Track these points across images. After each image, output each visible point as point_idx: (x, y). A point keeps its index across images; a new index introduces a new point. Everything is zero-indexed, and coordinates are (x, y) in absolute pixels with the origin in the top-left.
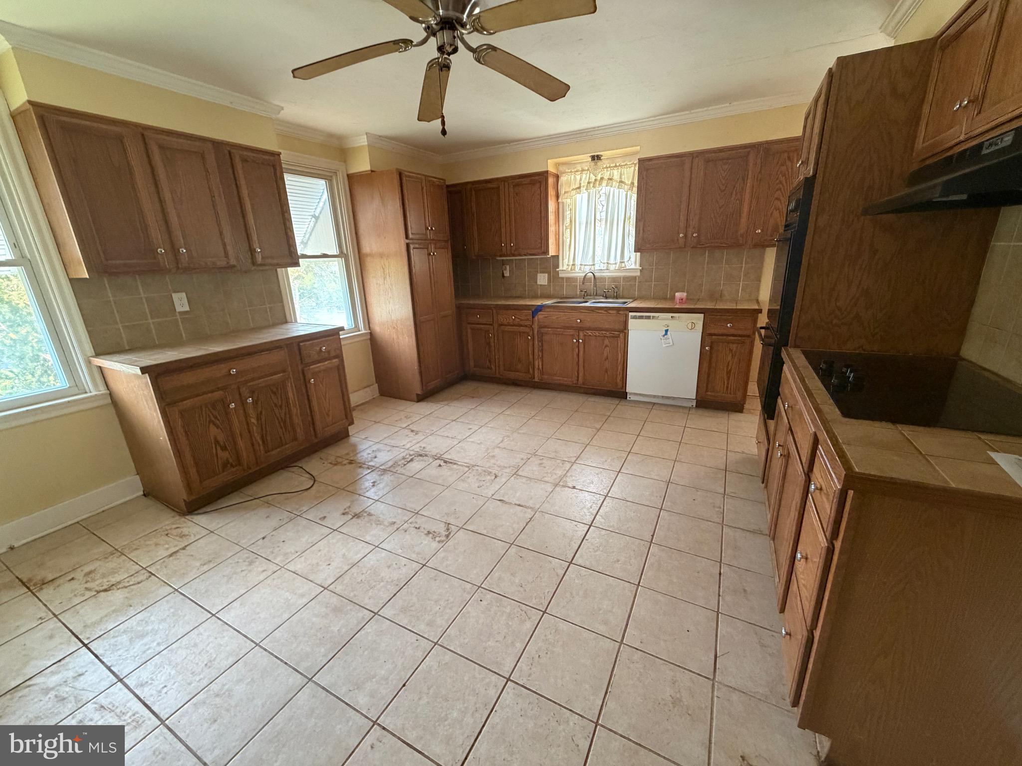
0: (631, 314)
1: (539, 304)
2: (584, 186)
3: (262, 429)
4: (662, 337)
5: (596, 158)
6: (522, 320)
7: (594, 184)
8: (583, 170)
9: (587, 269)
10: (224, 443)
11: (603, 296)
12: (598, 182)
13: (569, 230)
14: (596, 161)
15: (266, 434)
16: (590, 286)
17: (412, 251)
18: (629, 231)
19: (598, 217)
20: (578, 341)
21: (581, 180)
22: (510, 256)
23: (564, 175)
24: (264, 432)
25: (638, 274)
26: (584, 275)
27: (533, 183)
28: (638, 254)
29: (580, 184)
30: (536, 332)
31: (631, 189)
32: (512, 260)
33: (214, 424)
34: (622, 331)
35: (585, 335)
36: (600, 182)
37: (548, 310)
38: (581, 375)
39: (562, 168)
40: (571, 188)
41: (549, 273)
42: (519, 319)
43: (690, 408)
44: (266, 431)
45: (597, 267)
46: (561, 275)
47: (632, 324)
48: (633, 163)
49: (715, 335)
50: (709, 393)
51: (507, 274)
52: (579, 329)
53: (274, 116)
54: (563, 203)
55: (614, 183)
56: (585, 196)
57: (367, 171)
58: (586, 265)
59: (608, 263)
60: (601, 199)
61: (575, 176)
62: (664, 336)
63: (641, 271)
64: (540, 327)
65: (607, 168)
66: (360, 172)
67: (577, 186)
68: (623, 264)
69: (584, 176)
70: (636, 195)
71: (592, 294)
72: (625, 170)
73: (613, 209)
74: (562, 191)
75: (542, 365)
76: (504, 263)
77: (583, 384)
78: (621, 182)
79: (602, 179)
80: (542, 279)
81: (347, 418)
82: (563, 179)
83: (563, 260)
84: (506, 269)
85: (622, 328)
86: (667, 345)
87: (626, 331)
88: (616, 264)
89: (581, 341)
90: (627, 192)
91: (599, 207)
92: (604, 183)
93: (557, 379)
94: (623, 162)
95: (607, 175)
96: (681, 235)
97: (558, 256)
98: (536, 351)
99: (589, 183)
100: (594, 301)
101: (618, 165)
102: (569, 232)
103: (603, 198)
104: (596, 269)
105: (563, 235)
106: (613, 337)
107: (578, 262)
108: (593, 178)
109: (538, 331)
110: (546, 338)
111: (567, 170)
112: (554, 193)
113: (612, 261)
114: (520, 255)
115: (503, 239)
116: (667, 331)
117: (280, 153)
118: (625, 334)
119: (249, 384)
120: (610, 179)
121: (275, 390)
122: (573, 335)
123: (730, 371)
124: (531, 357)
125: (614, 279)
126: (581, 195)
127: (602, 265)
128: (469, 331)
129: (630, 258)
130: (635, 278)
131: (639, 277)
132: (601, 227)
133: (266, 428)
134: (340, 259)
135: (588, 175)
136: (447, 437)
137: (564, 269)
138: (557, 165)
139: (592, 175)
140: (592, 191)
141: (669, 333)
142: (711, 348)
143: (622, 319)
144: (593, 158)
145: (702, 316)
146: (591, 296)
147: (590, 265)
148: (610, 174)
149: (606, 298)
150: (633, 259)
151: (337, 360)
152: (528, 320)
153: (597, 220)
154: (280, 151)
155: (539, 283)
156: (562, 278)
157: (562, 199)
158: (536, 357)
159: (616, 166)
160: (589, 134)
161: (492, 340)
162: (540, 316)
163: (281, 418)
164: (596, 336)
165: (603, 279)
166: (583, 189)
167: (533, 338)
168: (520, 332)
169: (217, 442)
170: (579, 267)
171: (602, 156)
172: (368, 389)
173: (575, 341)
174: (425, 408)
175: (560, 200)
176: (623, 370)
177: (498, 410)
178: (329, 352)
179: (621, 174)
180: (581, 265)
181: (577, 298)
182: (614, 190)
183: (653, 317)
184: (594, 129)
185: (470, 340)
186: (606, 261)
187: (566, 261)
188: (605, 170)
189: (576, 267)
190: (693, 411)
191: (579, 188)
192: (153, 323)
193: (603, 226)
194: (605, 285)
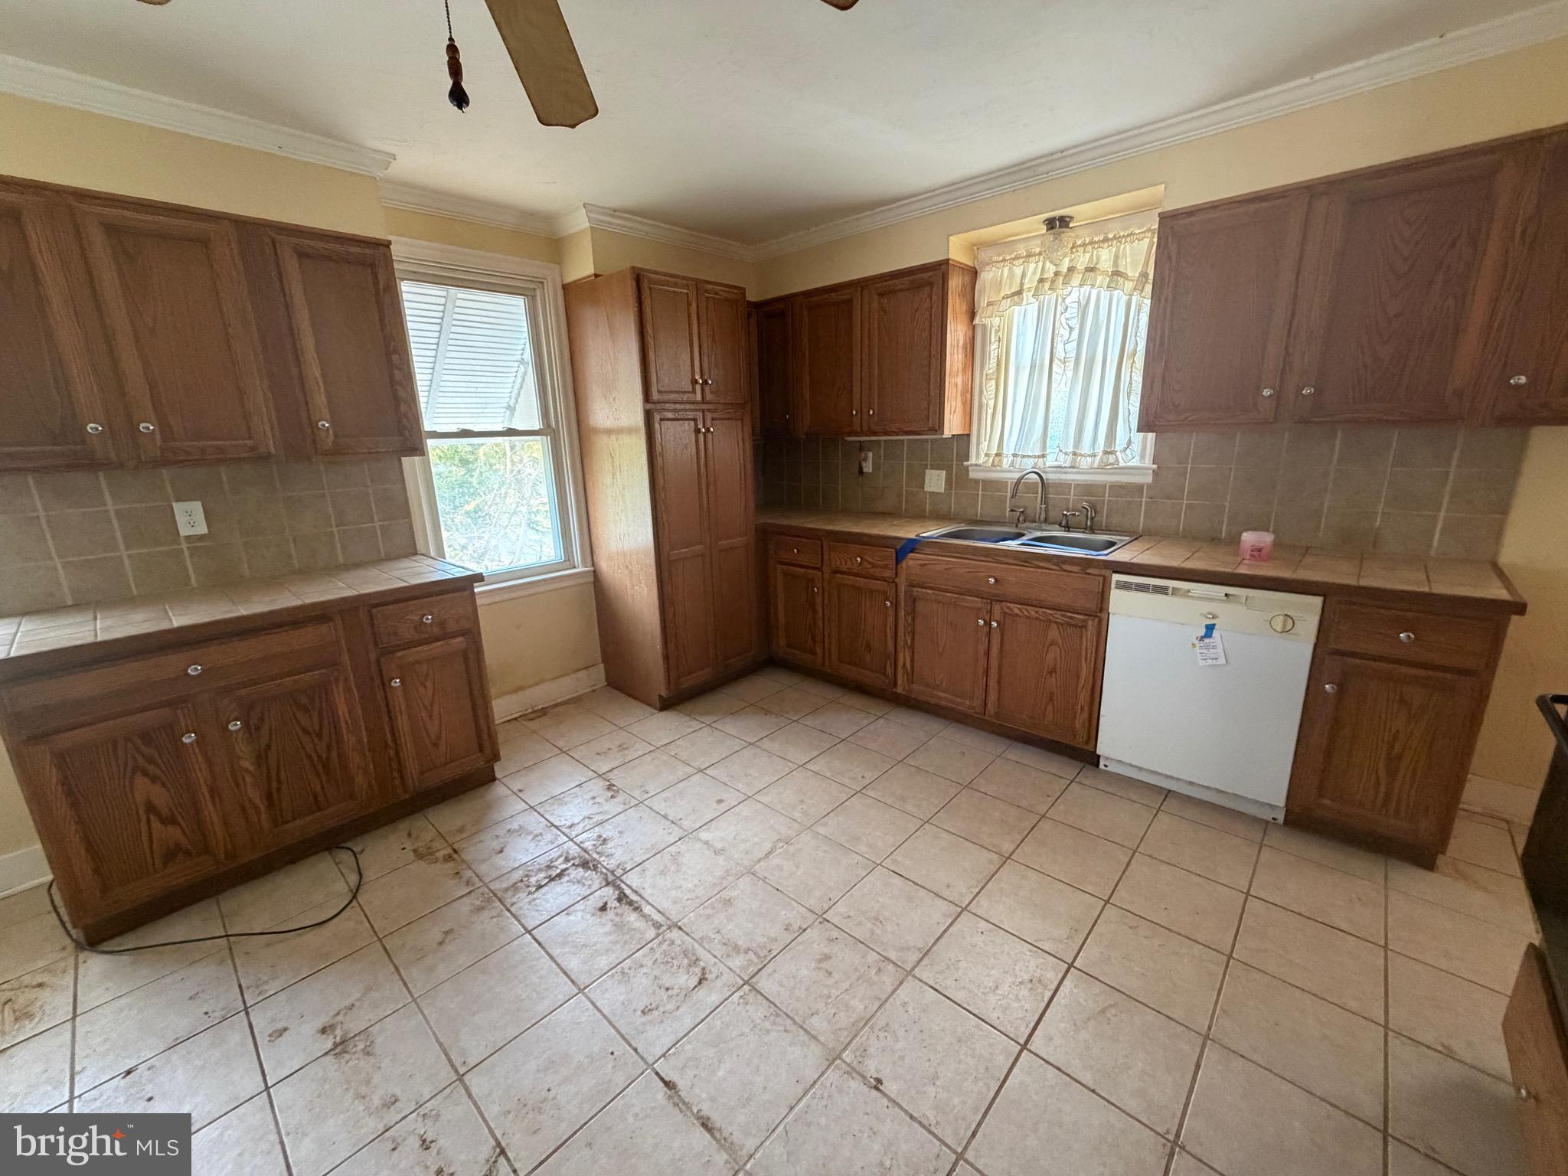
0: (1116, 577)
1: (912, 536)
2: (1029, 290)
3: (269, 778)
4: (1196, 642)
5: (1057, 224)
6: (874, 566)
7: (1053, 281)
8: (1030, 255)
9: (1029, 464)
10: (170, 810)
11: (1060, 525)
12: (1061, 278)
13: (993, 382)
14: (1057, 230)
15: (278, 790)
16: (1033, 502)
17: (657, 426)
18: (1130, 383)
19: (1059, 353)
20: (988, 624)
21: (1023, 276)
22: (867, 435)
23: (988, 268)
24: (274, 784)
25: (1149, 479)
26: (1017, 476)
27: (917, 287)
28: (1151, 436)
29: (1022, 284)
30: (902, 595)
31: (1139, 287)
32: (878, 442)
33: (145, 773)
34: (1091, 615)
35: (1005, 613)
36: (1065, 277)
37: (928, 550)
38: (993, 697)
39: (983, 255)
40: (1002, 295)
41: (949, 471)
42: (870, 563)
43: (1266, 825)
44: (279, 781)
45: (1050, 461)
46: (972, 475)
47: (1120, 602)
48: (1149, 230)
49: (1354, 655)
50: (1327, 802)
51: (868, 467)
52: (993, 599)
53: (380, 174)
54: (984, 326)
55: (1099, 279)
56: (1032, 309)
57: (589, 276)
58: (1024, 456)
59: (1075, 454)
60: (1067, 314)
61: (1010, 270)
62: (1202, 639)
63: (1156, 473)
64: (912, 585)
65: (1084, 245)
66: (580, 280)
67: (1015, 288)
68: (1111, 459)
69: (1032, 266)
70: (1150, 301)
71: (1037, 519)
72: (1127, 248)
73: (1094, 334)
74: (982, 302)
75: (912, 661)
76: (862, 447)
77: (997, 715)
78: (1116, 273)
79: (1071, 269)
80: (935, 481)
81: (481, 749)
82: (986, 276)
83: (978, 444)
84: (865, 459)
85: (1092, 605)
86: (1210, 662)
87: (1104, 616)
88: (1094, 455)
89: (994, 624)
90: (1131, 295)
91: (1062, 331)
92: (1076, 279)
93: (943, 697)
94: (1125, 229)
95: (1083, 260)
96: (1267, 392)
97: (968, 435)
98: (901, 634)
99: (1041, 281)
100: (1038, 534)
101: (1111, 236)
102: (994, 387)
103: (1073, 311)
104: (1048, 464)
105: (981, 392)
106: (1070, 625)
107: (1009, 449)
108: (1051, 269)
109: (906, 592)
110: (920, 607)
111: (995, 258)
112: (964, 307)
113: (1085, 448)
114: (886, 433)
115: (856, 401)
116: (1210, 629)
117: (390, 242)
118: (1100, 621)
119: (238, 693)
120: (1090, 270)
121: (304, 700)
122: (979, 609)
123: (1400, 757)
124: (890, 643)
125: (1088, 489)
126: (1023, 308)
127: (1062, 457)
128: (780, 578)
129: (1129, 443)
130: (1139, 488)
131: (1149, 486)
132: (1063, 377)
133: (278, 775)
134: (544, 437)
135: (1041, 264)
136: (665, 817)
137: (980, 462)
138: (976, 247)
139: (1048, 264)
140: (1049, 297)
141: (1216, 633)
142: (1342, 687)
143: (1095, 586)
144: (1051, 224)
145: (1318, 601)
146: (1034, 522)
147: (1035, 457)
148: (1091, 258)
149: (1068, 528)
150: (1136, 447)
151: (461, 639)
152: (886, 567)
153: (1056, 361)
154: (390, 238)
155: (928, 488)
156: (976, 481)
157: (981, 318)
158: (901, 642)
159: (1106, 240)
160: (1043, 169)
161: (819, 600)
162: (912, 561)
163: (320, 757)
164: (1028, 617)
165: (1063, 487)
166: (1027, 296)
167: (896, 605)
168: (871, 592)
169: (151, 808)
170: (1010, 459)
171: (1071, 218)
172: (582, 674)
173: (981, 622)
174: (664, 727)
175: (977, 321)
176: (1092, 703)
177: (798, 755)
178: (442, 624)
179: (1117, 257)
180: (1014, 455)
181: (1003, 524)
182: (1098, 293)
183: (1175, 591)
184: (1050, 157)
185: (781, 595)
186: (1071, 449)
187: (984, 445)
188: (1081, 250)
189: (1005, 461)
190: (1276, 837)
191: (1019, 293)
192: (129, 556)
193: (1070, 373)
194: (1068, 500)
